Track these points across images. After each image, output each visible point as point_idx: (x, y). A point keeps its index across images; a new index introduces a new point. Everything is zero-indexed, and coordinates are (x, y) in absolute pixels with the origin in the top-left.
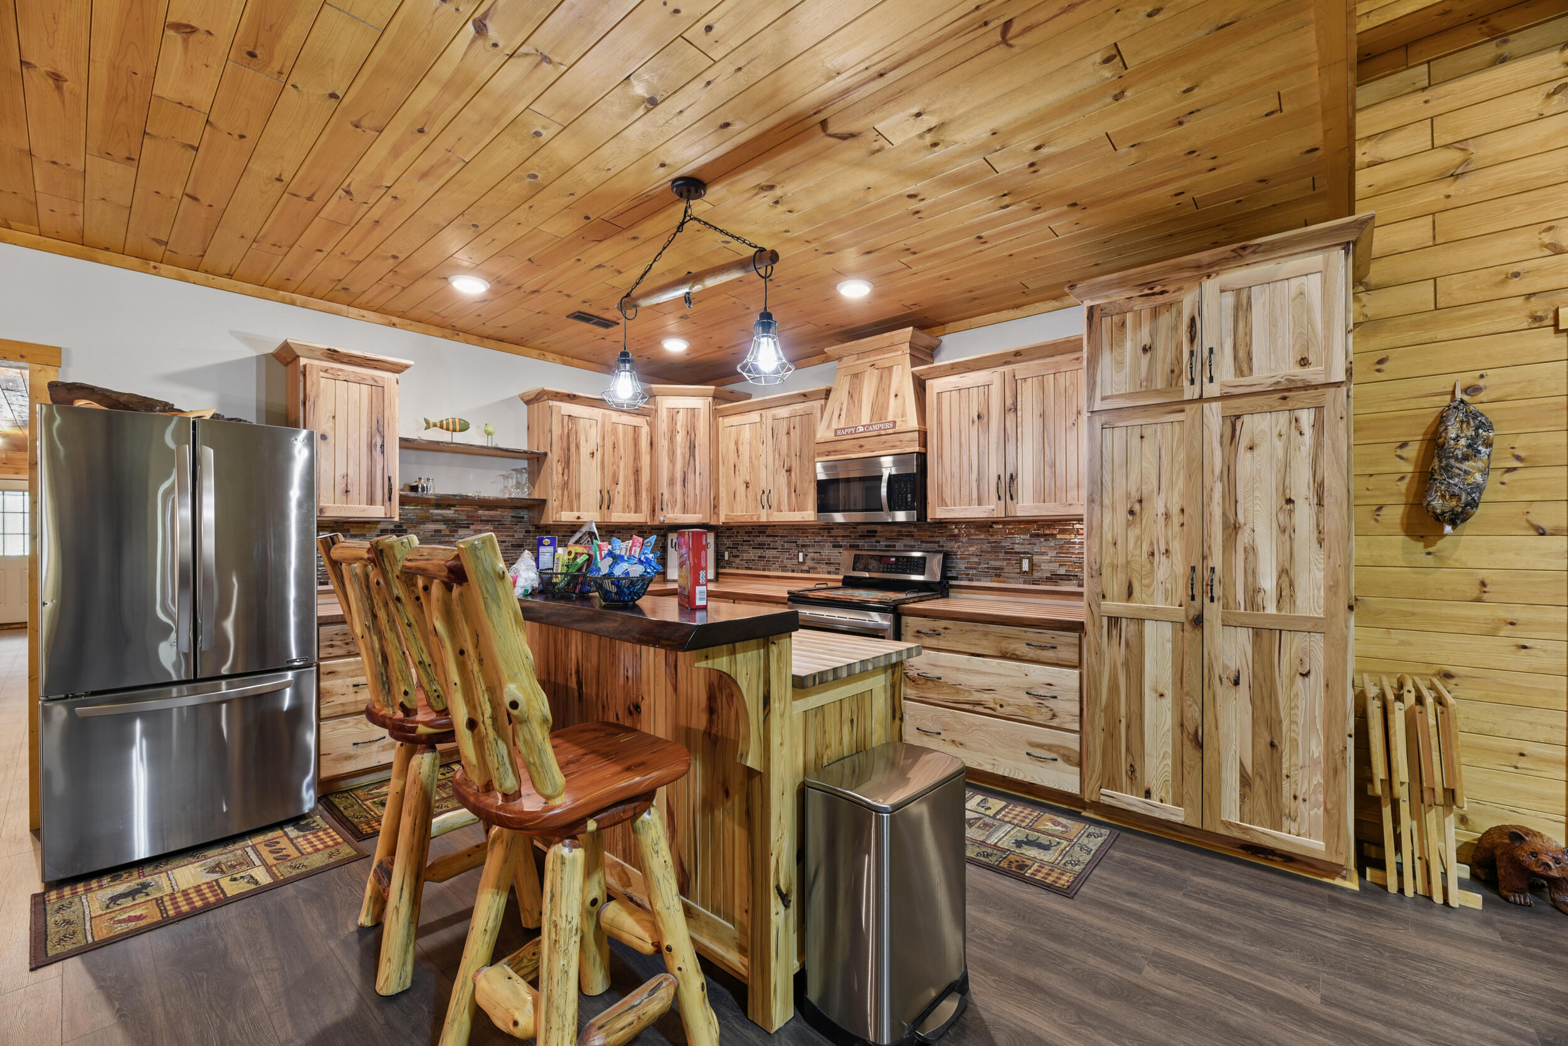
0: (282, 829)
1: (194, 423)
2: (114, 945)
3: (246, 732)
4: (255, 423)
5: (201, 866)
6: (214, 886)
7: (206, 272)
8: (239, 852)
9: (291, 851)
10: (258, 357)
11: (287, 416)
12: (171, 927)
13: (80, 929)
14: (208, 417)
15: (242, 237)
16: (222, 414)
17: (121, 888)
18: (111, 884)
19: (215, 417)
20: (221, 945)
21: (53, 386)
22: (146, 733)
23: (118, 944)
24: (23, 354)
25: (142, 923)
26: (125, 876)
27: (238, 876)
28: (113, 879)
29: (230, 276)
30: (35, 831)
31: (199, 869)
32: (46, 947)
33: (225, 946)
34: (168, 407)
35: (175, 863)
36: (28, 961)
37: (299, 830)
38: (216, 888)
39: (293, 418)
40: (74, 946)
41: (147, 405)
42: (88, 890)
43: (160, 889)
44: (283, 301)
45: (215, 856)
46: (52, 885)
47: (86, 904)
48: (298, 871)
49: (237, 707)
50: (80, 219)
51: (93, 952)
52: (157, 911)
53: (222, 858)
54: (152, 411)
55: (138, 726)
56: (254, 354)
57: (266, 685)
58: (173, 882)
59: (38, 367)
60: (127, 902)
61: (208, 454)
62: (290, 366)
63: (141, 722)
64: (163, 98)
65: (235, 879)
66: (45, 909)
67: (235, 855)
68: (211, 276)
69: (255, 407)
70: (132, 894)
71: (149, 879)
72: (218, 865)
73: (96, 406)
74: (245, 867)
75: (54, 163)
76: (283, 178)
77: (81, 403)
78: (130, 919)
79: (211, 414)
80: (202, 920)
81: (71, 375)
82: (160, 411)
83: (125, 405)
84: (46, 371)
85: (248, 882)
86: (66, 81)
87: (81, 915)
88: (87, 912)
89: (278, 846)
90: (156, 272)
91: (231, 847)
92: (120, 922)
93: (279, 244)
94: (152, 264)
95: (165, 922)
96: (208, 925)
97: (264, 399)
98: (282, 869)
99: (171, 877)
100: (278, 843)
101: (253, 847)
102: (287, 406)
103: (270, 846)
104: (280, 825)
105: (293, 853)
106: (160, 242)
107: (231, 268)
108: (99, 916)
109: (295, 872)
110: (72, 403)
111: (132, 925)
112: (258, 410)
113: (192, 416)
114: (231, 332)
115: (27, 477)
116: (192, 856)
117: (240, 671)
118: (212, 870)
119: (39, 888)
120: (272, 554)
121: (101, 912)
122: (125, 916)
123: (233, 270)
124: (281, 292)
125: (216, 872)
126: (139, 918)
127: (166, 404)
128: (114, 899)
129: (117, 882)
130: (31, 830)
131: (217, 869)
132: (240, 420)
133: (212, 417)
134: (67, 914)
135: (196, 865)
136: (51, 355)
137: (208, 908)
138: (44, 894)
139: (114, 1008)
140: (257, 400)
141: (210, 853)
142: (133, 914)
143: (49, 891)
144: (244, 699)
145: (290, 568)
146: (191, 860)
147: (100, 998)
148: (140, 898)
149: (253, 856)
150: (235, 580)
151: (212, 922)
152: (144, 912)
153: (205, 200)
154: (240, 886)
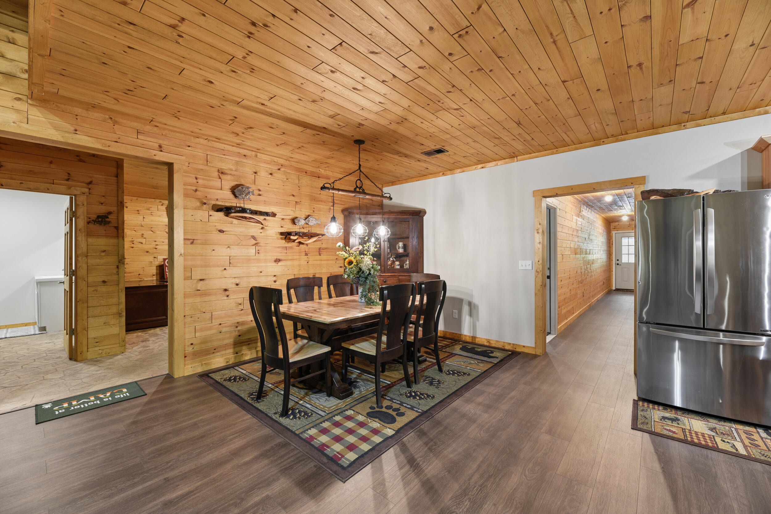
0: (756, 428)
1: (703, 197)
2: (663, 438)
3: (734, 363)
4: (740, 191)
5: (705, 424)
6: (712, 438)
7: (711, 117)
8: (727, 428)
9: (760, 443)
10: (742, 153)
11: (762, 182)
12: (688, 445)
13: (649, 423)
14: (711, 193)
15: (731, 89)
16: (719, 190)
17: (667, 415)
18: (663, 410)
19: (716, 192)
20: (713, 470)
21: (642, 193)
22: (681, 348)
23: (664, 438)
24: (632, 182)
25: (675, 436)
26: (669, 410)
27: (726, 440)
28: (664, 409)
29: (724, 113)
30: (635, 374)
31: (704, 425)
32: (637, 423)
33: (716, 472)
34: (691, 192)
35: (693, 416)
36: (631, 424)
37: (767, 434)
38: (713, 440)
39: (767, 183)
40: (647, 429)
41: (680, 193)
42: (654, 408)
43: (684, 425)
44: (759, 114)
45: (713, 423)
46: (641, 399)
47: (652, 413)
48: (766, 459)
49: (728, 349)
50: (652, 119)
51: (654, 436)
52: (682, 434)
53: (717, 426)
54: (683, 195)
55: (677, 344)
56: (739, 151)
57: (748, 341)
58: (691, 425)
59: (637, 186)
60: (669, 422)
61: (711, 212)
62: (764, 152)
63: (678, 342)
64: (684, 44)
65: (724, 441)
66: (638, 408)
67: (725, 428)
68: (713, 118)
69: (740, 181)
70: (672, 420)
71: (679, 417)
72: (715, 428)
73: (659, 198)
74: (729, 438)
75: (641, 100)
76: (754, 43)
77: (653, 198)
78: (670, 431)
79: (713, 191)
80: (705, 451)
81: (650, 186)
82: (687, 194)
83: (671, 195)
84: (640, 187)
85: (732, 447)
86: (643, 64)
87: (650, 417)
88: (653, 418)
89: (752, 437)
90: (685, 127)
91: (722, 423)
92: (666, 429)
93: (754, 82)
94: (683, 124)
95: (685, 441)
96: (707, 456)
97: (747, 176)
98: (754, 451)
99: (690, 422)
100: (753, 435)
101: (736, 429)
102: (762, 177)
103: (747, 434)
104: (756, 426)
105: (763, 447)
106: (686, 113)
107: (724, 109)
108: (657, 422)
109: (763, 458)
110: (649, 198)
111: (671, 434)
112: (742, 183)
113: (702, 194)
114: (726, 144)
115: (634, 231)
116: (701, 417)
117: (730, 329)
118: (712, 429)
119: (636, 398)
120: (751, 266)
121: (658, 421)
122: (668, 428)
123: (726, 110)
124: (758, 110)
125: (713, 431)
126: (674, 432)
127: (690, 190)
128: (664, 418)
129: (665, 411)
130: (634, 373)
131: (714, 430)
132: (731, 191)
133: (714, 192)
134: (644, 413)
135: (703, 422)
136: (642, 180)
137: (706, 447)
138: (637, 401)
139: (661, 465)
140: (742, 178)
141: (711, 420)
142: (672, 429)
143: (639, 401)
144: (733, 346)
145: (764, 274)
146: (700, 418)
147: (655, 458)
148: (675, 424)
149: (735, 434)
150: (728, 279)
151: (710, 456)
152: (676, 431)
153: (707, 81)
154: (727, 446)
